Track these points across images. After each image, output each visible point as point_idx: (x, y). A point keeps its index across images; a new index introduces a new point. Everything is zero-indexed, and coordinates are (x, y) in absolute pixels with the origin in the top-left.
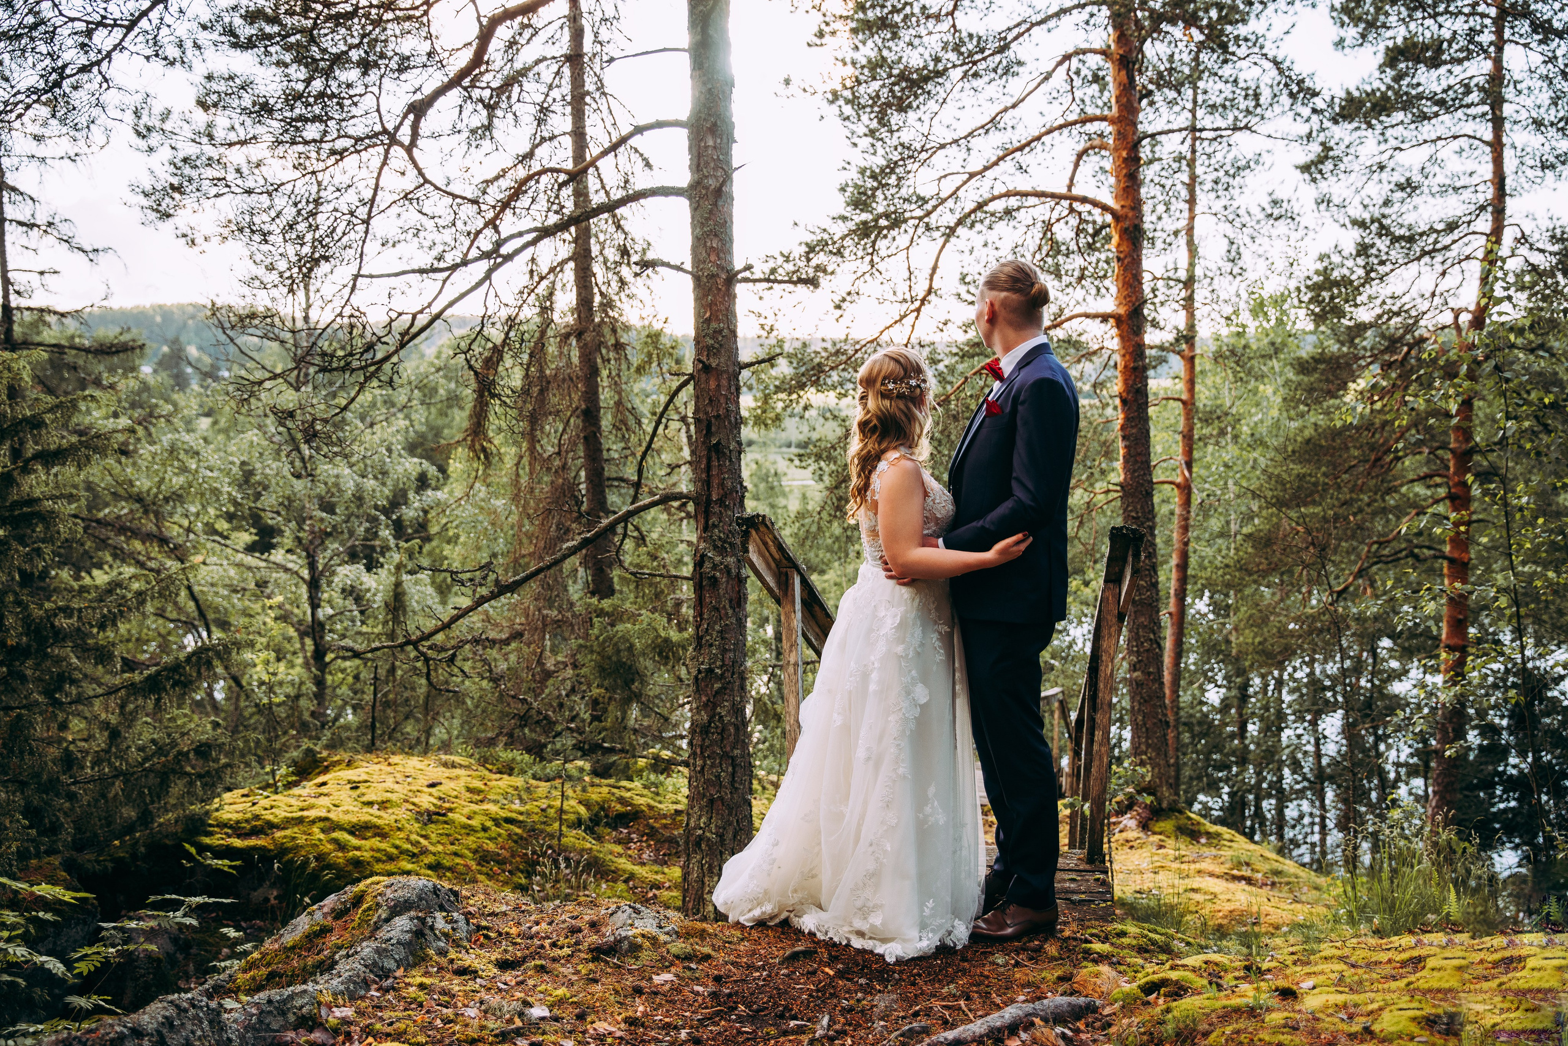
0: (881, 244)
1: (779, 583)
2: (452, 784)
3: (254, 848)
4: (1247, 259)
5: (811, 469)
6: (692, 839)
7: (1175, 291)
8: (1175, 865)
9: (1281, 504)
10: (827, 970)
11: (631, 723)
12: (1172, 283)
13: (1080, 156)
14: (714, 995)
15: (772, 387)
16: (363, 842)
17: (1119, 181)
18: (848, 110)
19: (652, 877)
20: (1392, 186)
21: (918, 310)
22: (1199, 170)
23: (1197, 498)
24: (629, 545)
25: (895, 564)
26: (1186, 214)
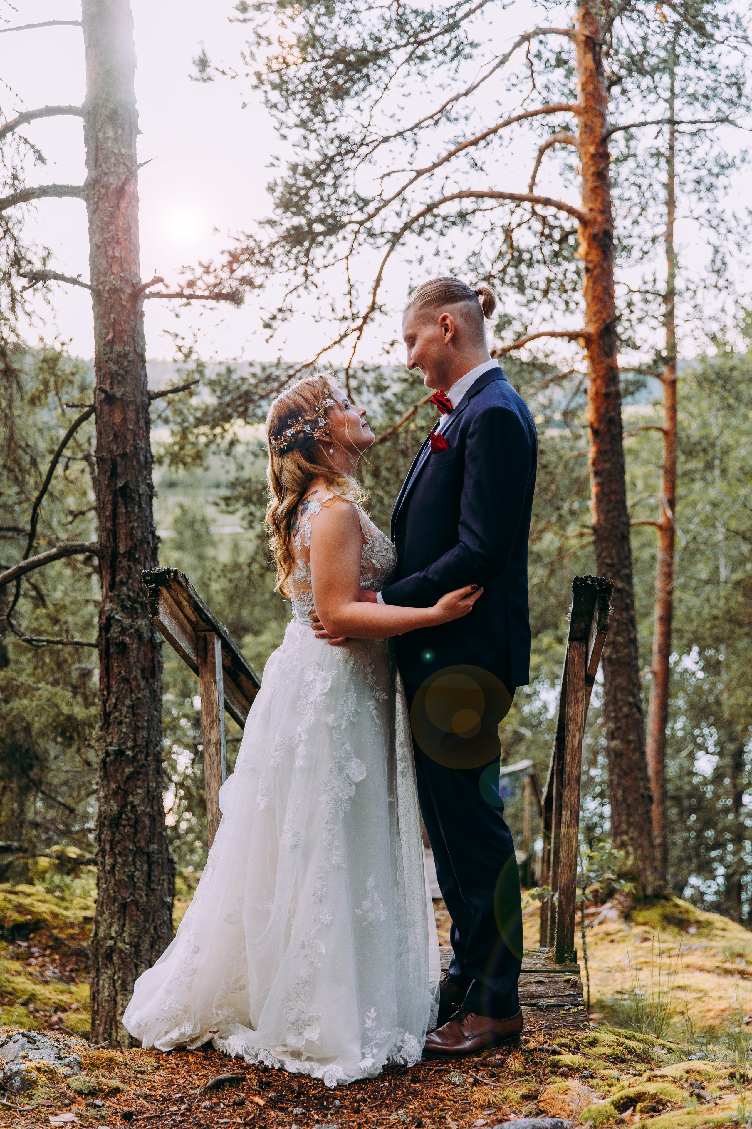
0: (317, 253)
1: (196, 649)
4: (733, 271)
5: (240, 514)
6: (102, 951)
7: (654, 305)
8: (661, 960)
10: (257, 1099)
11: (30, 816)
12: (650, 297)
13: (542, 151)
15: (191, 420)
17: (586, 180)
18: (275, 96)
19: (56, 998)
21: (360, 329)
22: (678, 168)
23: (681, 540)
24: (24, 605)
25: (327, 620)
26: (665, 219)
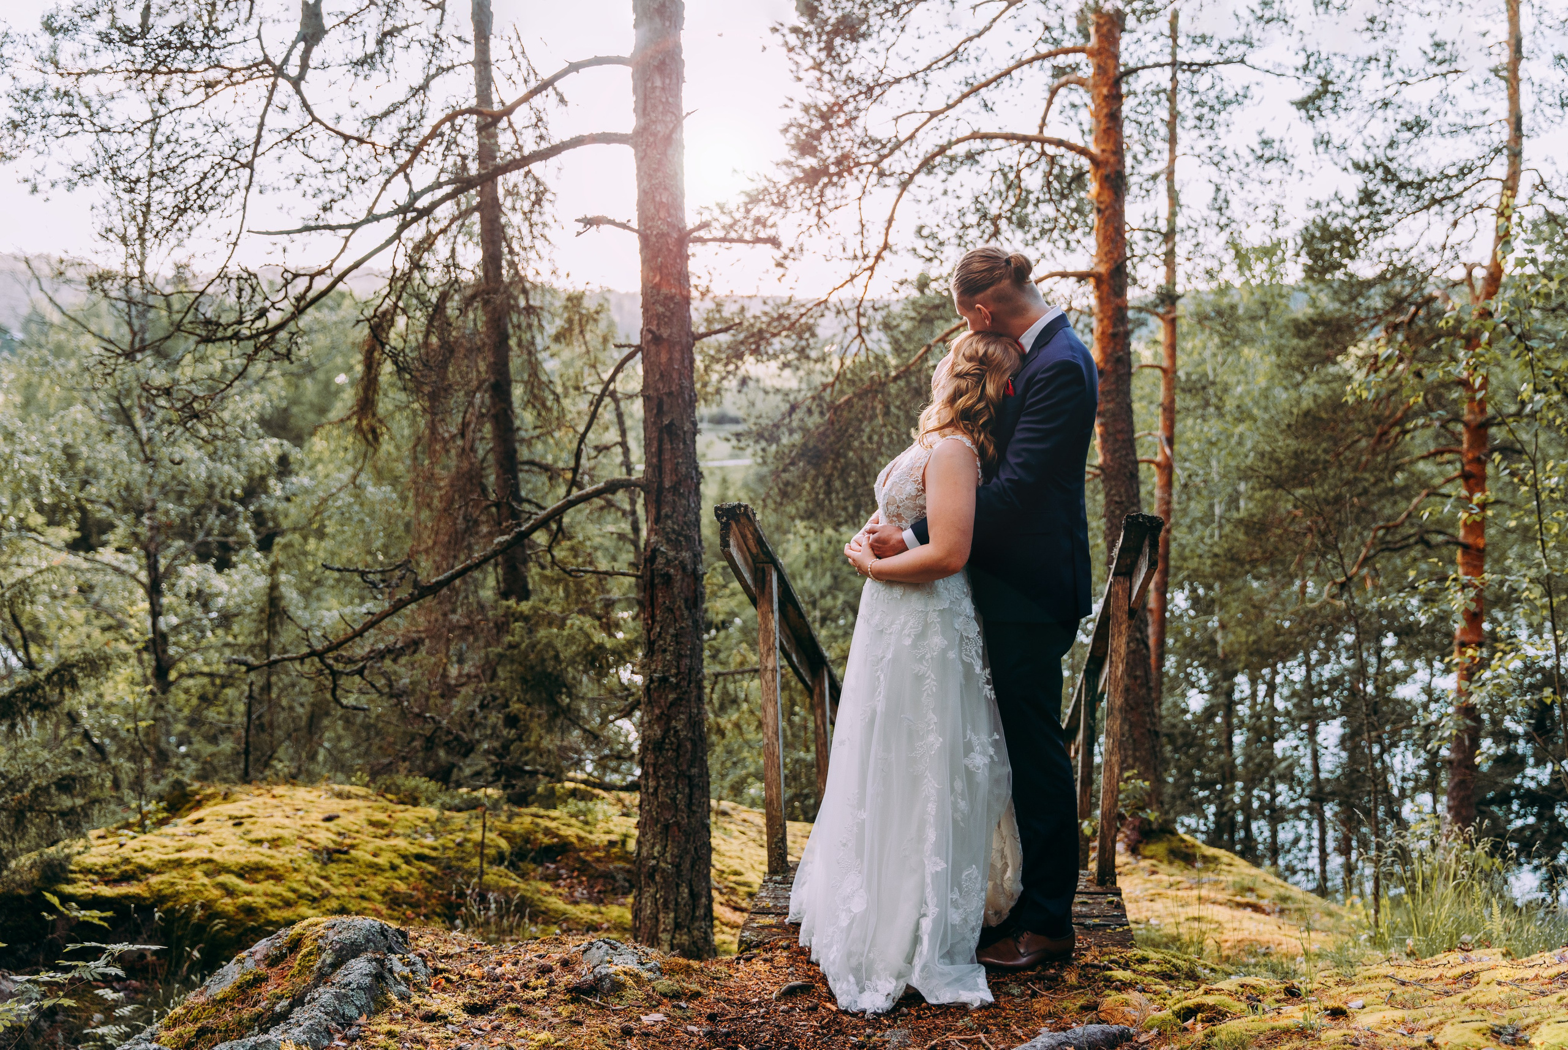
0: (830, 193)
1: (756, 580)
2: (351, 818)
3: (127, 897)
4: (1235, 209)
6: (644, 870)
7: (1154, 244)
8: (1171, 892)
9: (1277, 484)
10: (828, 1005)
12: (1151, 235)
13: (1053, 92)
14: (710, 1035)
16: (254, 886)
17: (1098, 122)
18: (793, 40)
19: (587, 917)
20: (1398, 125)
21: (872, 268)
22: (1180, 105)
23: (1179, 478)
26: (1166, 155)
